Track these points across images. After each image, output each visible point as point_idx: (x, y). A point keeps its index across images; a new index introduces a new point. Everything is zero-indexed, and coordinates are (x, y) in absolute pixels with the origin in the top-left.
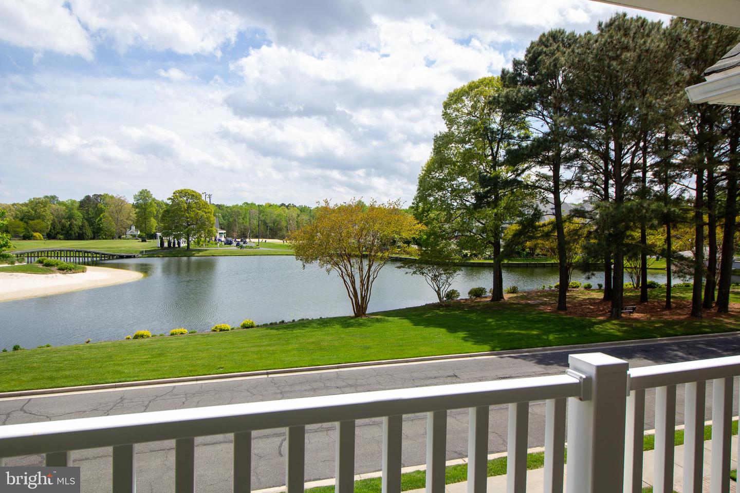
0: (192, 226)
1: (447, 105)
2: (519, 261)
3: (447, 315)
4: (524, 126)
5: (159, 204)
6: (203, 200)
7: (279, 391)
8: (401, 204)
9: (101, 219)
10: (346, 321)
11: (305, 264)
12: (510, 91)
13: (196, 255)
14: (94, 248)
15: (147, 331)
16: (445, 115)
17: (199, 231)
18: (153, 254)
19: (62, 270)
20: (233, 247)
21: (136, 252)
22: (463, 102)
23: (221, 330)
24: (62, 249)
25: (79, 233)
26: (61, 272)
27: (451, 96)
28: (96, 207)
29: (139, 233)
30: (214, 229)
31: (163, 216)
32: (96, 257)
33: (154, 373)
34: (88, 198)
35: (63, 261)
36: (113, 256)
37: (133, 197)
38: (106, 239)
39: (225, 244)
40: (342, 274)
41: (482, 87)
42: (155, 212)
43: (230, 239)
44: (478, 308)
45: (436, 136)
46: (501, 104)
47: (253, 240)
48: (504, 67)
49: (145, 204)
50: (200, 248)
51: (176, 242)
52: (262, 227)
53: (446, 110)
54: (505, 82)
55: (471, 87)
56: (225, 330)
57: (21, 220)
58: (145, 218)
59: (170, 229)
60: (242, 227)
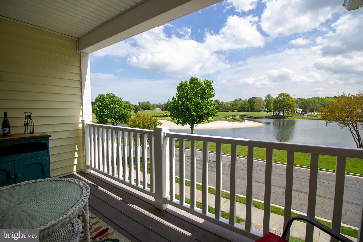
0: (286, 107)
5: (274, 99)
6: (290, 97)
9: (254, 105)
11: (327, 123)
13: (286, 118)
14: (250, 115)
17: (288, 109)
18: (270, 118)
19: (238, 121)
20: (305, 115)
21: (264, 116)
25: (247, 110)
28: (253, 101)
29: (267, 110)
30: (295, 108)
31: (275, 104)
32: (250, 118)
34: (250, 98)
35: (239, 119)
36: (256, 118)
37: (265, 97)
38: (255, 112)
39: (301, 114)
42: (272, 102)
43: (303, 112)
47: (315, 113)
49: (269, 100)
50: (289, 116)
51: (279, 113)
57: (232, 106)
58: (269, 105)
59: (276, 108)
60: (312, 107)
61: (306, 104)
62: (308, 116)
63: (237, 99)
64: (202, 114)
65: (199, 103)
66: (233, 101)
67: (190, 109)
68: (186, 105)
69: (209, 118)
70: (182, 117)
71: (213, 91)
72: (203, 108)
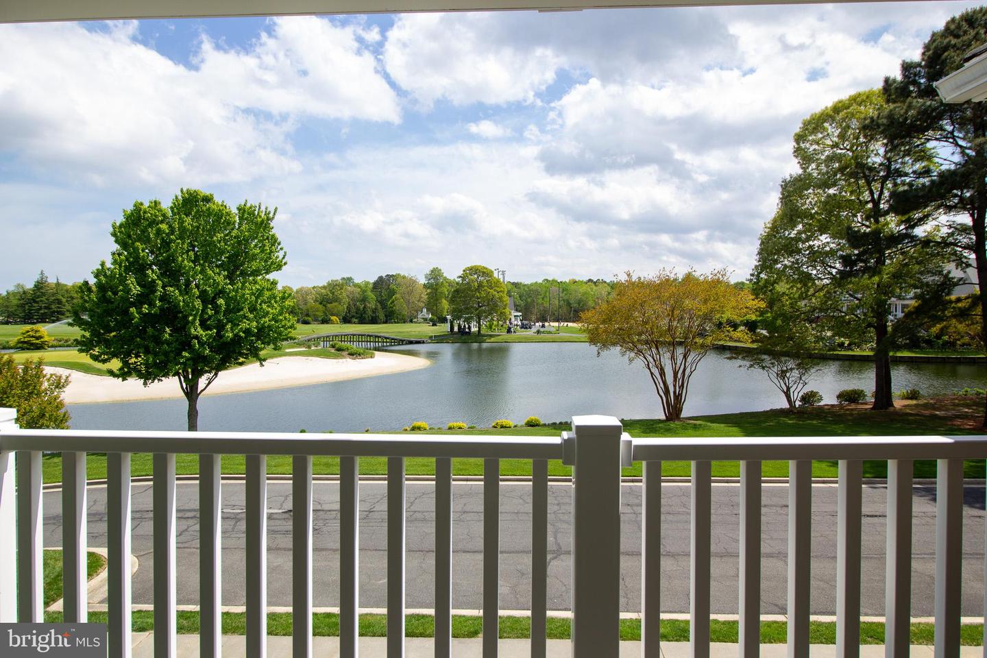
0: (484, 308)
1: (799, 138)
2: (927, 353)
3: (799, 424)
4: (925, 156)
5: (450, 283)
6: (495, 278)
7: (556, 502)
8: (728, 274)
9: (393, 302)
10: (652, 425)
11: (600, 351)
12: (895, 108)
13: (488, 341)
14: (384, 332)
15: (424, 423)
16: (798, 152)
17: (490, 314)
18: (443, 340)
19: (352, 355)
20: (530, 333)
21: (426, 337)
22: (825, 129)
23: (502, 427)
24: (355, 333)
25: (372, 317)
26: (351, 357)
27: (806, 124)
28: (389, 288)
29: (430, 316)
30: (507, 310)
31: (453, 297)
32: (386, 342)
33: (424, 468)
34: (381, 278)
35: (354, 346)
36: (403, 341)
37: (424, 276)
38: (398, 323)
39: (521, 328)
40: (648, 366)
41: (855, 106)
42: (447, 293)
43: (525, 322)
44: (850, 418)
45: (784, 181)
46: (882, 128)
47: (552, 324)
48: (888, 75)
49: (437, 285)
50: (493, 333)
51: (467, 326)
52: (565, 309)
53: (798, 144)
54: (889, 96)
55: (837, 109)
56: (506, 427)
57: (321, 303)
58: (437, 300)
59: (460, 311)
60: (542, 308)
61: (529, 300)
62: (538, 332)
63: (337, 280)
64: (236, 335)
65: (221, 293)
66: (324, 287)
67: (186, 317)
68: (162, 299)
69: (262, 349)
70: (147, 352)
71: (279, 247)
72: (239, 310)
